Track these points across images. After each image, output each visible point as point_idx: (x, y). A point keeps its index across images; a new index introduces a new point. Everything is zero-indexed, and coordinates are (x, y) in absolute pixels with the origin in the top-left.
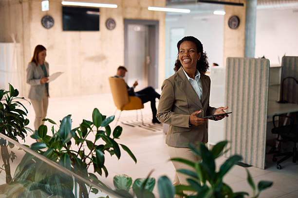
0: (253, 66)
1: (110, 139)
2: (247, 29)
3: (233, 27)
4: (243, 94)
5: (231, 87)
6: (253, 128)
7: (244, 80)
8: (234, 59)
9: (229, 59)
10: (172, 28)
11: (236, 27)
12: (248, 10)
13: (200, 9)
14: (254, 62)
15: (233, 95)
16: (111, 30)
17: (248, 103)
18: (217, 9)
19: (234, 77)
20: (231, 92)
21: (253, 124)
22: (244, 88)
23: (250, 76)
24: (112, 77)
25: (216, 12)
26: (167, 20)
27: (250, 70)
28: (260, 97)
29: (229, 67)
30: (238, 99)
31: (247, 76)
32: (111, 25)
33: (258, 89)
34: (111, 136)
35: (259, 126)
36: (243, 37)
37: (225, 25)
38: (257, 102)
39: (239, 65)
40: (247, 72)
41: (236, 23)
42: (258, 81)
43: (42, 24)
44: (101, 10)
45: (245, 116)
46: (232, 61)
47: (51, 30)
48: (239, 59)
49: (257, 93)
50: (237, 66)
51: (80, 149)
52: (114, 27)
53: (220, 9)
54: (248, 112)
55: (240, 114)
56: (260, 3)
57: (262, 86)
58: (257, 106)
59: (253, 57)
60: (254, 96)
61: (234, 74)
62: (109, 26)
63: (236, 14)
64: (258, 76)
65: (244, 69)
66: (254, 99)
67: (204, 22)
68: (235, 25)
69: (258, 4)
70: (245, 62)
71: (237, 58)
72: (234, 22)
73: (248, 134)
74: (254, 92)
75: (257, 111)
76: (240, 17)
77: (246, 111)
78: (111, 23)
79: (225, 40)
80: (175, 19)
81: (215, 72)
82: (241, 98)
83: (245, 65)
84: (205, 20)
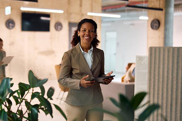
0: (171, 53)
1: (45, 99)
2: (166, 30)
3: (154, 28)
4: (163, 76)
5: (153, 71)
6: (171, 105)
7: (163, 65)
8: (155, 48)
9: (151, 49)
10: (106, 31)
11: (157, 28)
12: (167, 15)
13: (128, 16)
14: (171, 50)
15: (154, 78)
16: (59, 31)
17: (167, 84)
18: (142, 15)
19: (155, 63)
20: (152, 75)
21: (171, 102)
22: (163, 72)
23: (168, 62)
24: (58, 65)
25: (141, 18)
26: (103, 25)
27: (168, 57)
28: (177, 79)
29: (151, 54)
30: (159, 81)
31: (166, 62)
32: (59, 27)
33: (175, 72)
34: (46, 96)
35: (176, 103)
36: (162, 36)
37: (148, 26)
38: (175, 83)
39: (160, 52)
40: (166, 58)
41: (157, 25)
42: (175, 66)
43: (6, 25)
44: (51, 16)
45: (165, 95)
46: (154, 50)
47: (13, 30)
48: (159, 48)
49: (175, 75)
50: (157, 54)
51: (18, 108)
52: (61, 29)
53: (145, 15)
54: (167, 92)
55: (161, 93)
56: (176, 11)
57: (179, 70)
58: (175, 87)
59: (171, 46)
60: (172, 78)
61: (155, 60)
62: (57, 28)
63: (157, 18)
64: (176, 61)
65: (164, 56)
66: (172, 81)
67: (131, 27)
68: (156, 26)
69: (174, 11)
70: (164, 50)
71: (157, 47)
72: (156, 24)
73: (168, 110)
74: (172, 75)
75: (175, 90)
76: (160, 20)
77: (165, 91)
78: (58, 26)
79: (148, 38)
80: (109, 24)
81: (139, 60)
82: (161, 80)
83: (164, 53)
84: (132, 24)
